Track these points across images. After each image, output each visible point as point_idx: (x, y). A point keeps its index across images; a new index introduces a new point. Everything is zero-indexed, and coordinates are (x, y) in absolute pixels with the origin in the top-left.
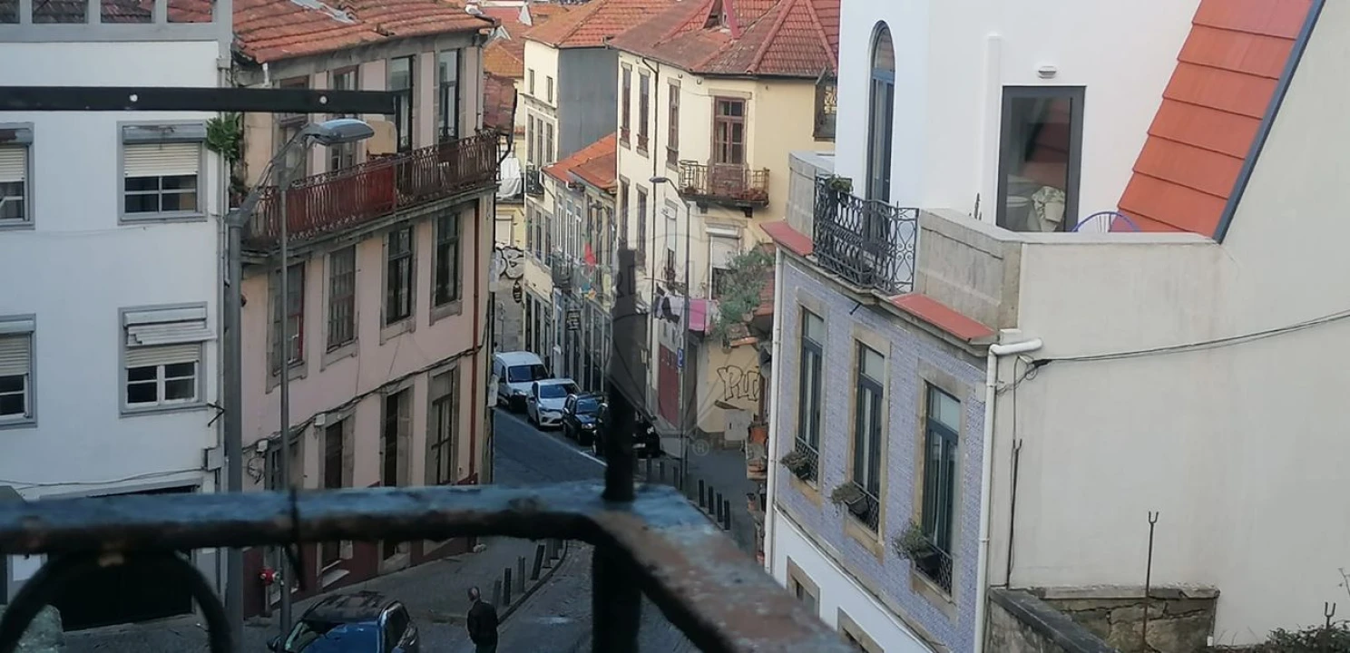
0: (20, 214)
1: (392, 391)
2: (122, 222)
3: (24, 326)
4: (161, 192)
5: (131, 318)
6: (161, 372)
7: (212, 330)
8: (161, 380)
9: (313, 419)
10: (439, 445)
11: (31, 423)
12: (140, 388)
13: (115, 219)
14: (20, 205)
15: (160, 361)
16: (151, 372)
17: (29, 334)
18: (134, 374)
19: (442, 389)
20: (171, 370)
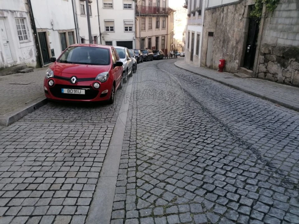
0: (112, 7)
1: (157, 36)
2: (123, 9)
3: (113, 20)
4: (128, 6)
5: (125, 21)
6: (128, 28)
7: (134, 23)
8: (128, 29)
9: (147, 37)
10: (163, 44)
11: (114, 32)
12: (126, 29)
13: (122, 9)
14: (112, 6)
15: (128, 26)
16: (127, 28)
17: (113, 22)
18: (126, 28)
19: (163, 38)
20: (130, 27)
